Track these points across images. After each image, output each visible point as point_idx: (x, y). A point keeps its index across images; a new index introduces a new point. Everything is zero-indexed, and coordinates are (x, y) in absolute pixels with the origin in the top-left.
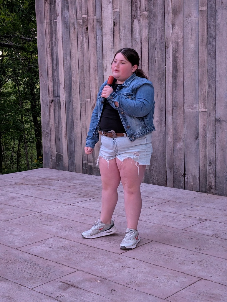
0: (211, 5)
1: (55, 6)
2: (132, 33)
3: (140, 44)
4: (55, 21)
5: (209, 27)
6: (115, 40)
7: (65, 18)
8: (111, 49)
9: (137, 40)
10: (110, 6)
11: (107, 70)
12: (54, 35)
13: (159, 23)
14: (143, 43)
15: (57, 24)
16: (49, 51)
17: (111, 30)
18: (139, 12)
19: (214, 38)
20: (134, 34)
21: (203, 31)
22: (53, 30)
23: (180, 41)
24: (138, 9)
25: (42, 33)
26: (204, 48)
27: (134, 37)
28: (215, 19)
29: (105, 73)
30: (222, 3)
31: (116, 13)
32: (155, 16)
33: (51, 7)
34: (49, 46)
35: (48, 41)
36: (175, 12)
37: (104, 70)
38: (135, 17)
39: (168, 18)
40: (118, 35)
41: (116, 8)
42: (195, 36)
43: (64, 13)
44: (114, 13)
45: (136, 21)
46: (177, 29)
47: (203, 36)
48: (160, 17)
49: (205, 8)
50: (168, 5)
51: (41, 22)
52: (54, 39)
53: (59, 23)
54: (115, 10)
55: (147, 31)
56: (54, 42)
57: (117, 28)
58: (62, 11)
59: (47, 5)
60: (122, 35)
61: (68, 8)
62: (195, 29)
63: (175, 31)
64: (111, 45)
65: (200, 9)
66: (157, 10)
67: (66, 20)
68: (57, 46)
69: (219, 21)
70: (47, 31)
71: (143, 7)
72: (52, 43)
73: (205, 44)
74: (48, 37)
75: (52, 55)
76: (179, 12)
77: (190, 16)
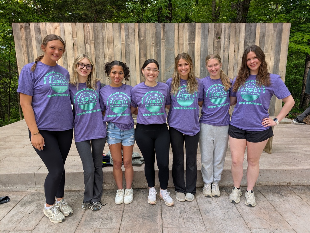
0: (127, 42)
1: (30, 31)
2: (85, 50)
3: (90, 55)
4: (30, 39)
5: (126, 51)
6: (75, 52)
7: (38, 38)
8: (73, 56)
9: (89, 53)
10: (71, 36)
11: (70, 66)
12: (29, 47)
13: (101, 47)
14: (92, 55)
15: (32, 41)
16: (26, 55)
17: (72, 47)
18: (89, 41)
19: (129, 55)
20: (87, 50)
21: (124, 52)
22: (29, 44)
23: (112, 55)
24: (89, 39)
25: (19, 45)
26: (124, 59)
27: (87, 52)
28: (129, 48)
29: (69, 68)
30: (132, 41)
31: (75, 40)
32: (98, 43)
33: (26, 31)
34: (26, 52)
35: (25, 50)
36: (109, 43)
37: (68, 66)
38: (87, 43)
39: (106, 45)
40: (77, 50)
41: (74, 37)
42: (119, 54)
43: (37, 36)
44: (73, 39)
45: (87, 45)
46: (110, 50)
47: (123, 54)
48: (101, 44)
49: (124, 43)
50: (106, 39)
51: (18, 39)
52: (30, 49)
53: (33, 40)
54: (74, 38)
55: (94, 50)
56: (29, 51)
57: (75, 47)
58: (36, 34)
59: (23, 29)
60: (79, 50)
61: (40, 33)
62: (120, 51)
63: (109, 51)
64: (72, 55)
65: (122, 43)
66: (100, 41)
67: (39, 40)
68: (32, 53)
69: (131, 48)
70: (24, 44)
71: (91, 38)
72: (28, 51)
73: (124, 57)
74: (25, 47)
75: (28, 58)
76: (111, 43)
77: (117, 46)
